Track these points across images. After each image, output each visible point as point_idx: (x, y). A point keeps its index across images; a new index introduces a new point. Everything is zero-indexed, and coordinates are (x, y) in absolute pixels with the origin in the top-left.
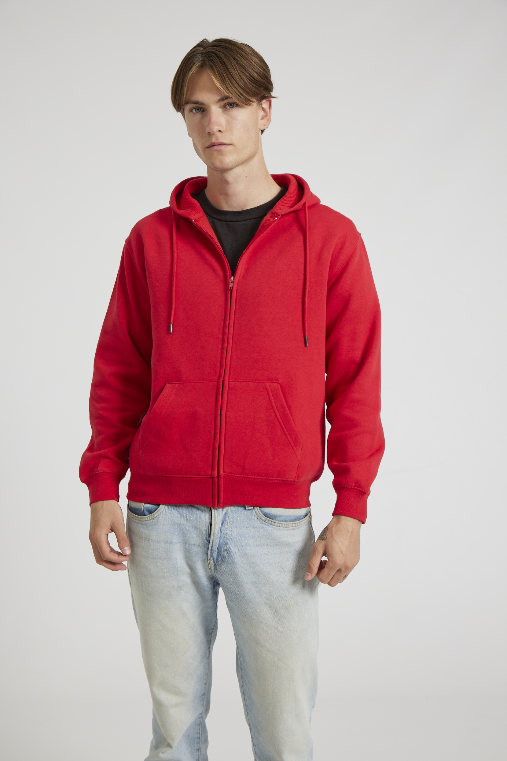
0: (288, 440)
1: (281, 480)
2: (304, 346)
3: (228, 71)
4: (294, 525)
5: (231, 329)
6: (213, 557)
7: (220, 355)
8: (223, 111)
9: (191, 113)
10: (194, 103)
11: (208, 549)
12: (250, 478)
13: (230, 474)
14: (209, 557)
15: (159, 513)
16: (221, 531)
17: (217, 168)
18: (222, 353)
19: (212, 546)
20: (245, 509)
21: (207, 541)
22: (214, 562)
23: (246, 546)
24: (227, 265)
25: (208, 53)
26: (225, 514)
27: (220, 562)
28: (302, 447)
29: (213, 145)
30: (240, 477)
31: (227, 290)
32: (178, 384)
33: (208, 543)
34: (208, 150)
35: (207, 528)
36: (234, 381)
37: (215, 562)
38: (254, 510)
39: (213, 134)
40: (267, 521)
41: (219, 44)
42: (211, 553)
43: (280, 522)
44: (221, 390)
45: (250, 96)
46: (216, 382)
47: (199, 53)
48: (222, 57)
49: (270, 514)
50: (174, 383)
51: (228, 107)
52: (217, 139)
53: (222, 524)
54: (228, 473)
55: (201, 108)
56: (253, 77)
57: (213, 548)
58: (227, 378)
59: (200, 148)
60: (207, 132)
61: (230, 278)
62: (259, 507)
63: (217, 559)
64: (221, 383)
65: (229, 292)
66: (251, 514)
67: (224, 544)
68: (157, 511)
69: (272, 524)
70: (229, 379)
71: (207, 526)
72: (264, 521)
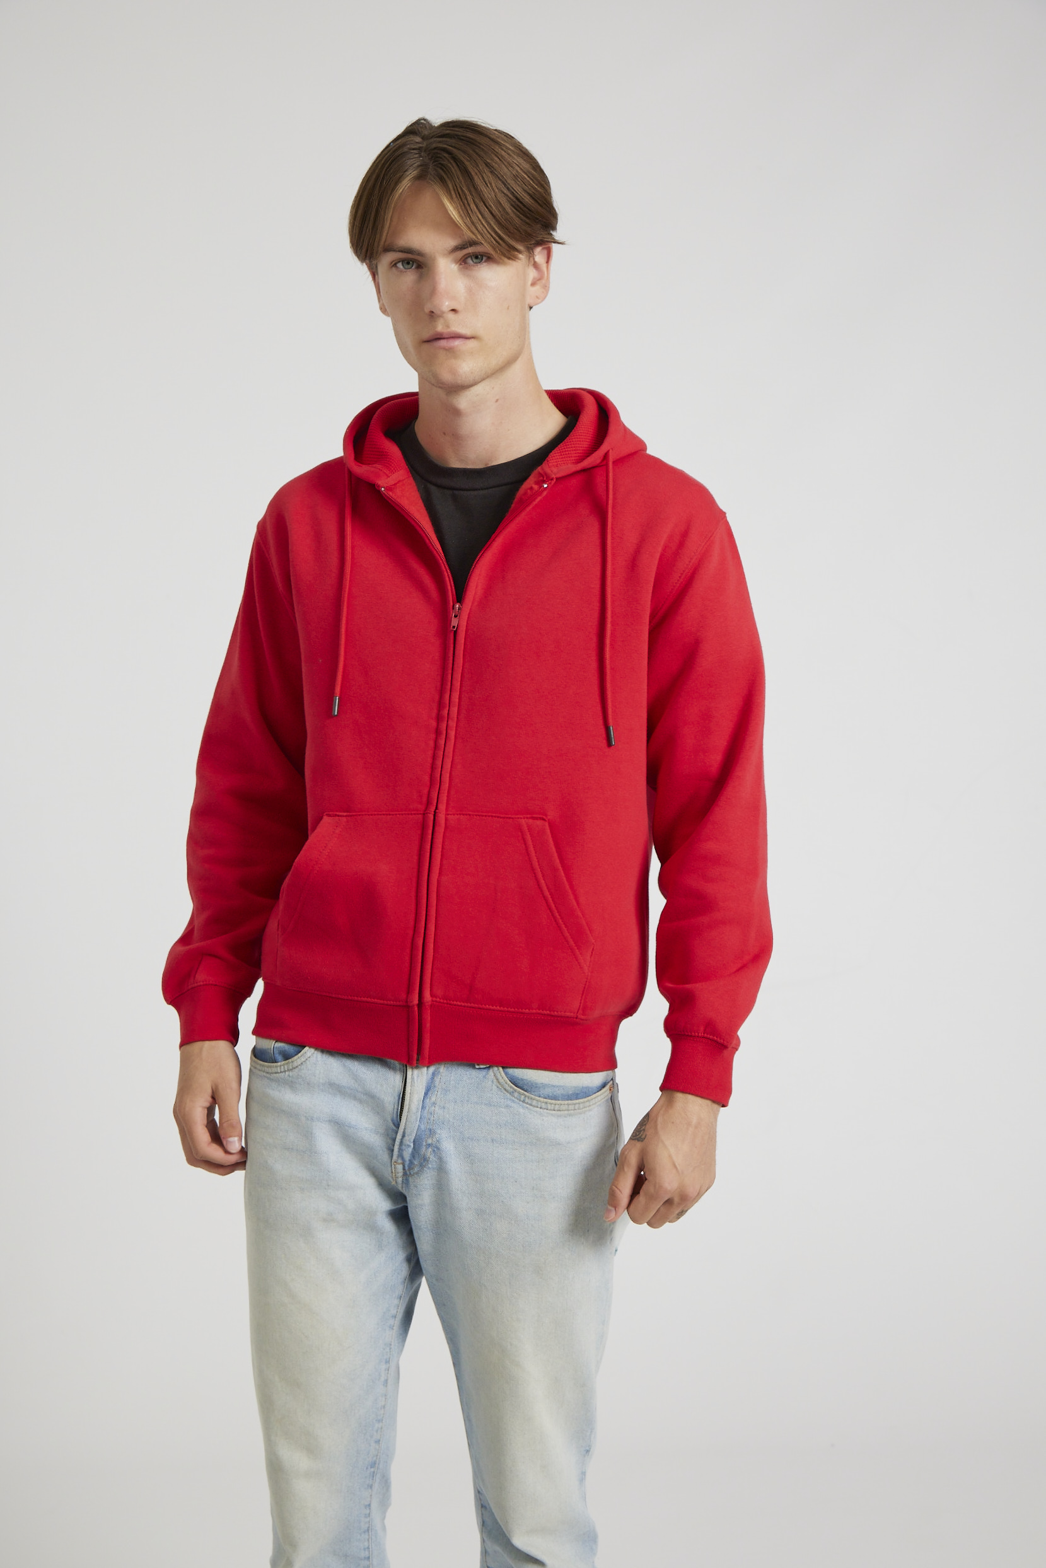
0: (563, 936)
1: (548, 1015)
3: (476, 189)
4: (571, 1107)
6: (403, 1158)
7: (430, 760)
8: (460, 270)
9: (394, 268)
10: (402, 251)
11: (394, 1140)
12: (484, 1009)
13: (443, 999)
14: (395, 1157)
15: (303, 1060)
16: (423, 1107)
17: (443, 383)
18: (434, 757)
19: (403, 1136)
20: (473, 1069)
21: (394, 1124)
22: (404, 1169)
23: (472, 1139)
24: (447, 579)
25: (436, 151)
26: (434, 1074)
27: (416, 1170)
28: (593, 949)
29: (439, 337)
30: (465, 1006)
31: (447, 631)
32: (346, 816)
33: (394, 1128)
34: (426, 346)
35: (397, 1098)
36: (457, 815)
37: (407, 1168)
38: (491, 1072)
39: (440, 316)
40: (516, 1094)
41: (455, 132)
42: (400, 1150)
43: (542, 1099)
44: (430, 832)
45: (517, 240)
46: (420, 814)
47: (414, 149)
48: (463, 159)
49: (522, 1080)
50: (338, 816)
51: (469, 261)
52: (448, 327)
53: (426, 1094)
54: (440, 999)
55: (414, 261)
56: (521, 203)
57: (404, 1141)
58: (442, 807)
59: (409, 341)
60: (427, 310)
61: (453, 606)
62: (503, 1068)
63: (411, 1162)
64: (431, 816)
65: (451, 634)
66: (484, 1077)
67: (428, 1133)
68: (299, 1055)
69: (527, 1102)
70: (447, 810)
71: (396, 1095)
72: (511, 1094)
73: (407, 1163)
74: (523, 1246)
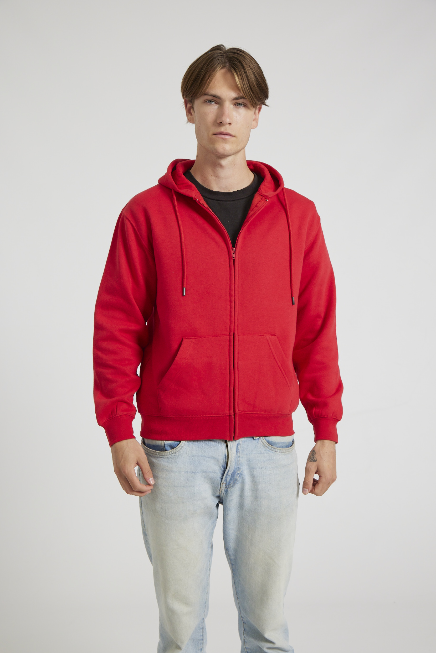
0: (286, 381)
2: (291, 304)
5: (236, 292)
6: (226, 481)
7: (228, 313)
8: (233, 108)
9: (205, 102)
11: (223, 474)
12: (259, 414)
13: (243, 411)
14: (223, 482)
15: (180, 448)
16: (236, 458)
19: (228, 472)
20: (253, 439)
21: (223, 468)
23: (254, 468)
24: (228, 238)
27: (232, 485)
28: (293, 386)
31: (232, 260)
32: (194, 339)
35: (224, 457)
36: (242, 335)
37: (227, 485)
38: (260, 439)
39: (224, 125)
40: (270, 448)
42: (226, 477)
43: (279, 448)
44: (232, 343)
46: (228, 335)
49: (271, 442)
50: (191, 338)
51: (237, 105)
53: (237, 452)
55: (214, 101)
57: (228, 474)
58: (236, 333)
61: (232, 250)
62: (264, 437)
63: (229, 482)
64: (232, 336)
65: (232, 261)
66: (257, 442)
67: (237, 469)
68: (179, 446)
69: (274, 450)
70: (238, 333)
71: (224, 455)
72: (268, 448)
73: (228, 483)
74: (274, 510)
